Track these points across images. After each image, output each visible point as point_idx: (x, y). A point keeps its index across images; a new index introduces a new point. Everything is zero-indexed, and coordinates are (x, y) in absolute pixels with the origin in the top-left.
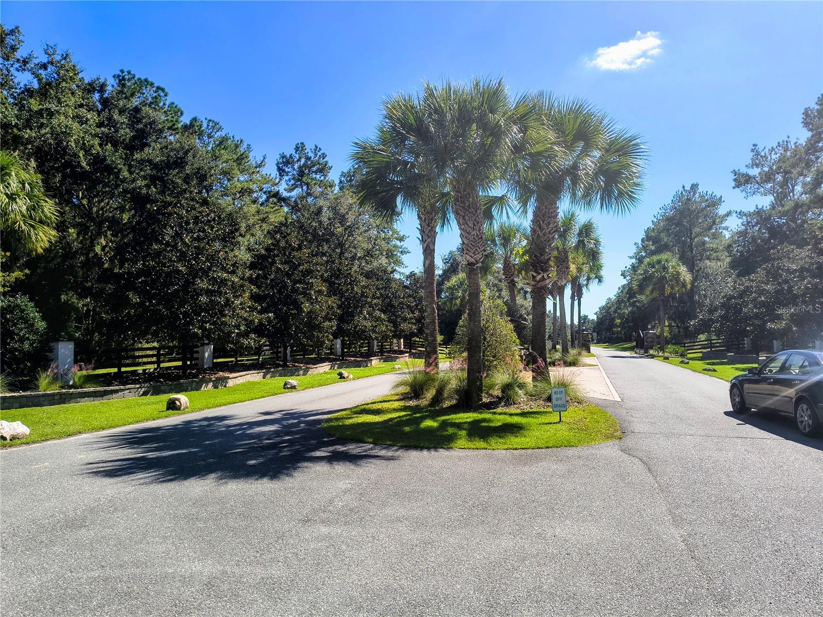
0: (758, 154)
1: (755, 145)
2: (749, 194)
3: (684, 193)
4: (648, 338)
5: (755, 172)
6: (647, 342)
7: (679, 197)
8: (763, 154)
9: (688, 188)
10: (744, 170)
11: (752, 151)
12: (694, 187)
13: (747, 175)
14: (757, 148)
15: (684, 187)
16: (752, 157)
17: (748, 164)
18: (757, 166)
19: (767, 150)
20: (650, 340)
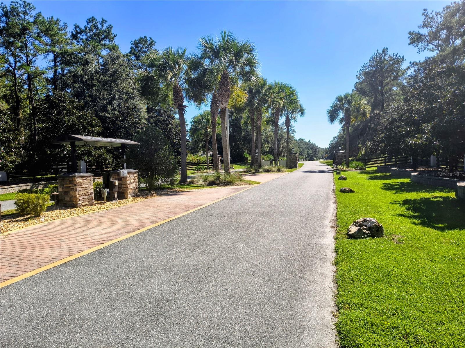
0: (427, 16)
1: (425, 10)
2: (421, 50)
3: (377, 55)
4: (338, 157)
5: (425, 31)
6: (337, 159)
7: (374, 58)
8: (431, 16)
9: (380, 51)
10: (417, 30)
11: (423, 14)
12: (385, 50)
13: (419, 34)
14: (427, 11)
15: (378, 51)
16: (423, 20)
17: (419, 25)
18: (427, 26)
19: (434, 13)
20: (340, 157)
